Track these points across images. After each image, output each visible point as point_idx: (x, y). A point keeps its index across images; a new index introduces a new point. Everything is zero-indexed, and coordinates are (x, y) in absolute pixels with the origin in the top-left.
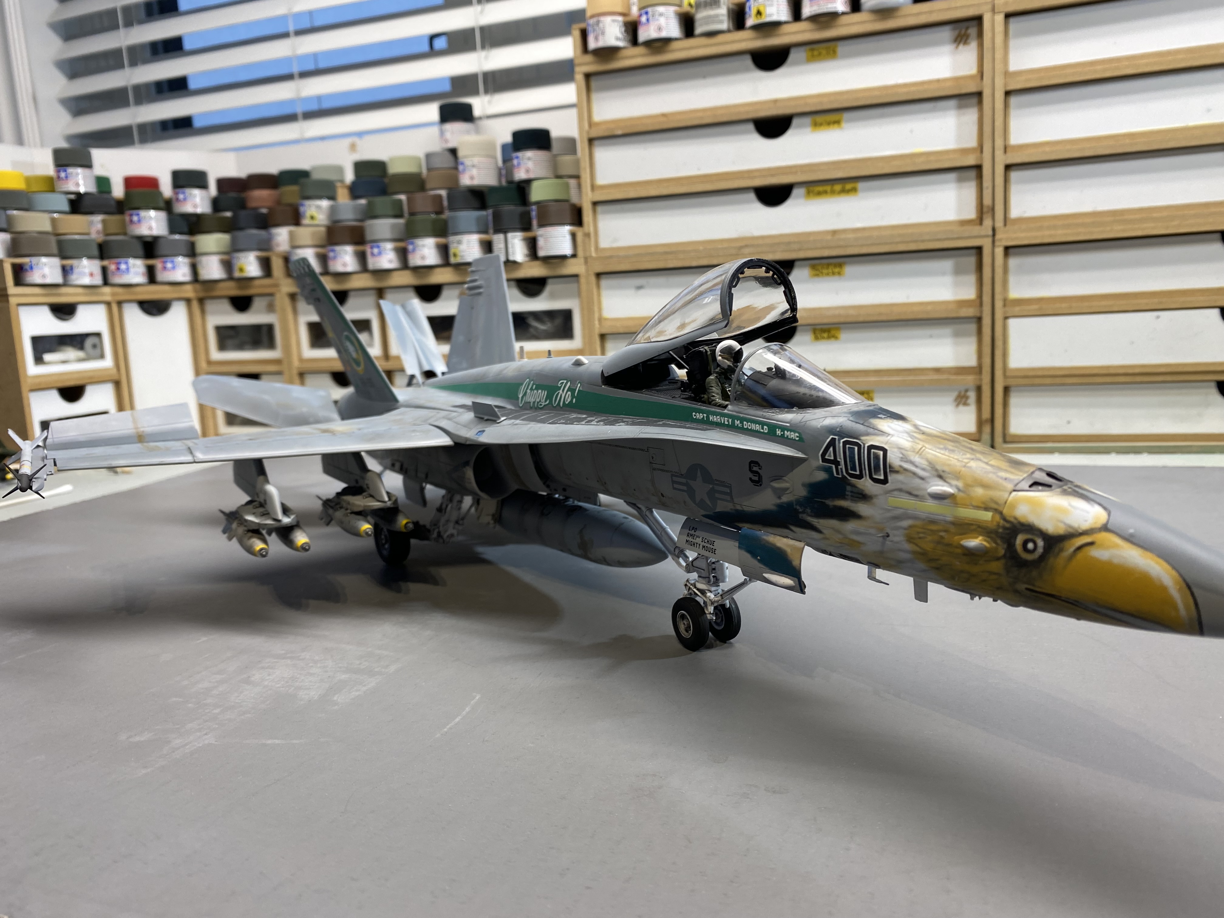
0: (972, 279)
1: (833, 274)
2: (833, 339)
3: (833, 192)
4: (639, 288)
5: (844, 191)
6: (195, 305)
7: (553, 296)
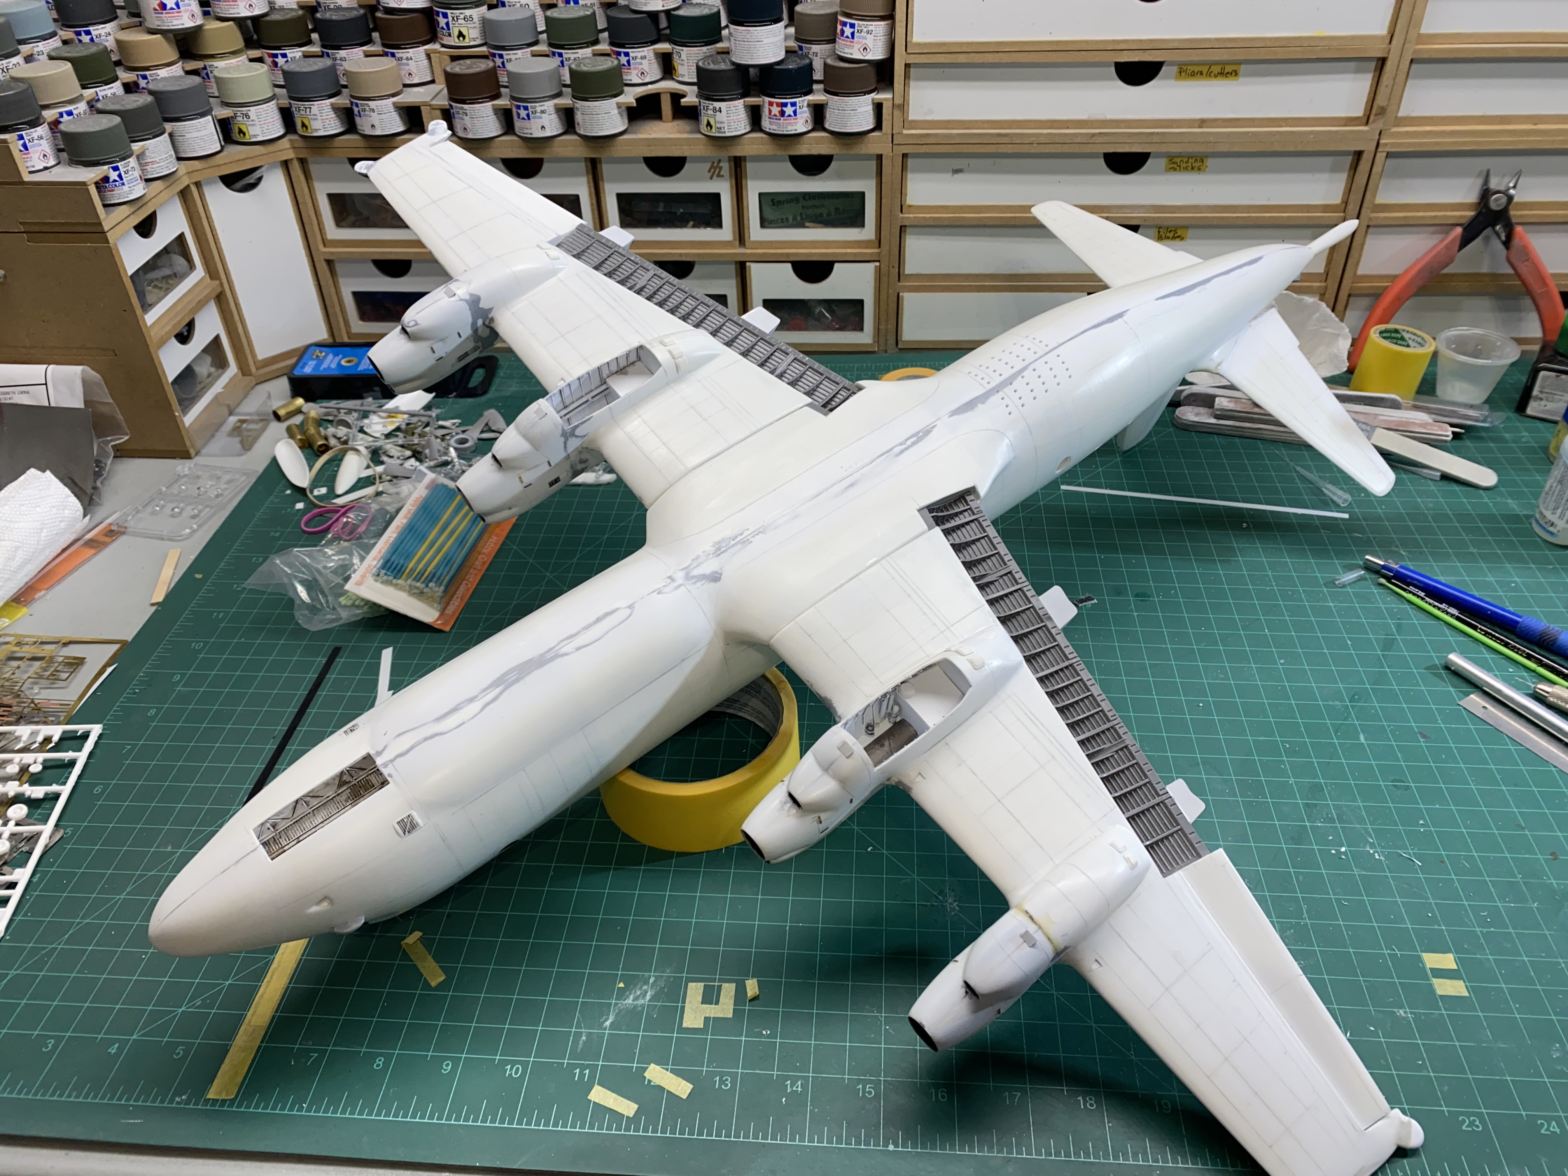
1: (1192, 168)
2: (1178, 239)
3: (1209, 75)
4: (956, 171)
5: (1223, 74)
6: (296, 168)
7: (840, 176)
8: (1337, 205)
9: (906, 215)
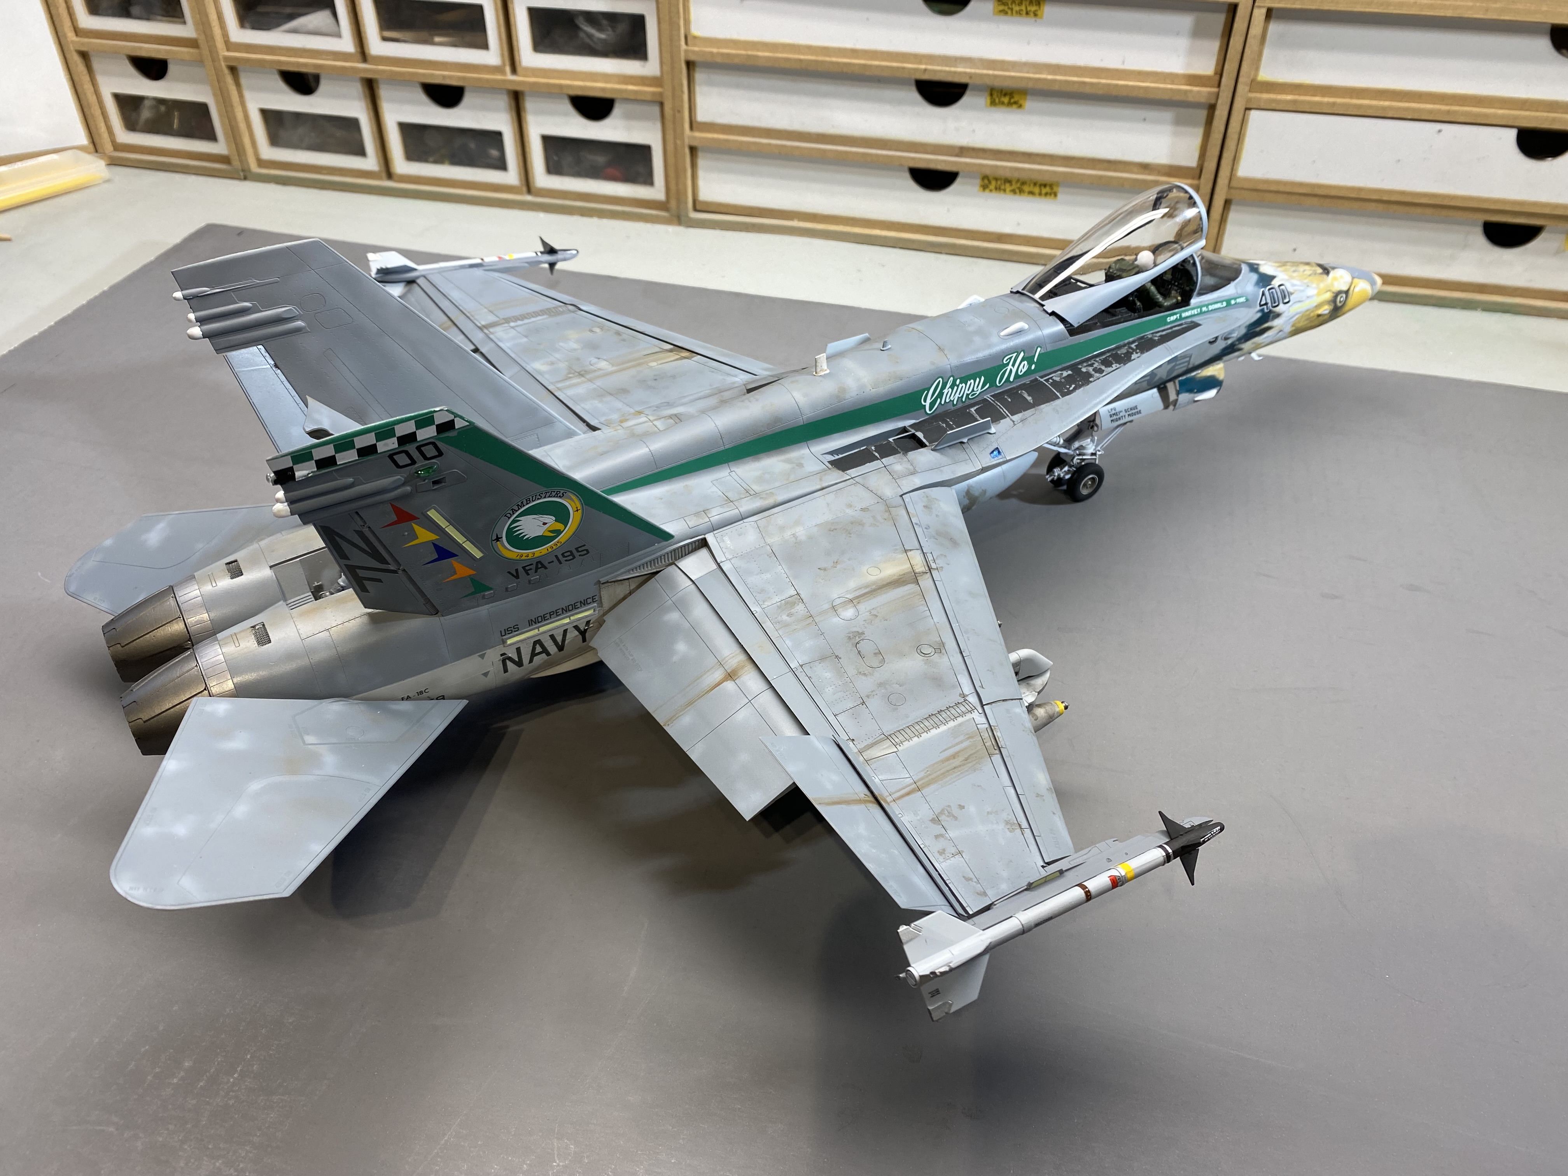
0: (1215, 45)
1: (1027, 13)
2: (1015, 106)
8: (1207, 78)
9: (690, 48)
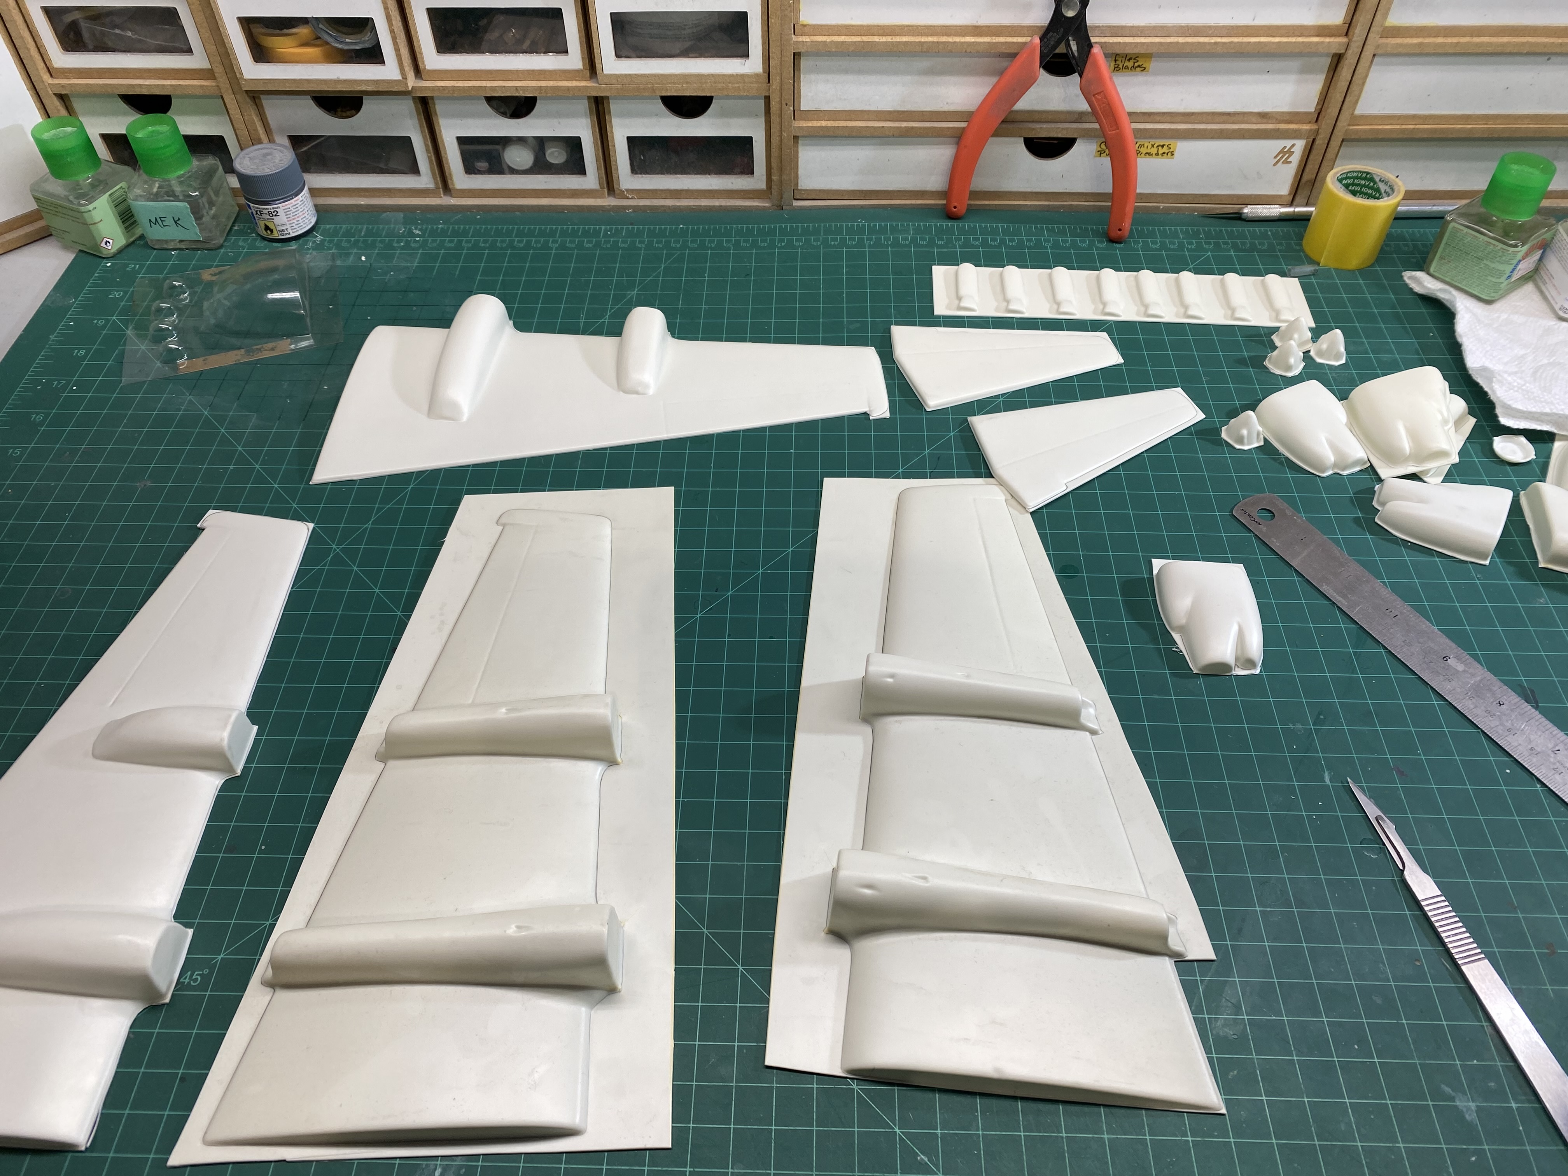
2: (1138, 69)
8: (1337, 27)
9: (801, 39)
